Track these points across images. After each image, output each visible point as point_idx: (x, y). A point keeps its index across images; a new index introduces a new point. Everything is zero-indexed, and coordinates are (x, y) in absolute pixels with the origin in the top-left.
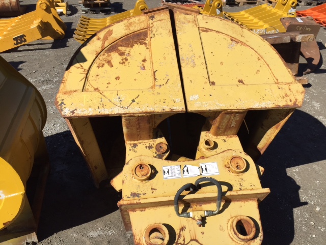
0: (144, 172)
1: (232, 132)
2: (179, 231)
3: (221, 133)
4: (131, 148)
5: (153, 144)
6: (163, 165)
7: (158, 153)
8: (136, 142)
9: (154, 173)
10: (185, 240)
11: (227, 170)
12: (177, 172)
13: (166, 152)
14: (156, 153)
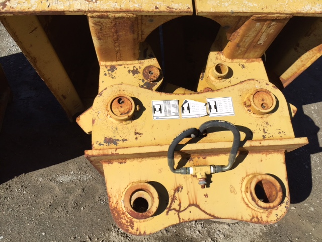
0: (125, 108)
1: (256, 54)
2: (173, 192)
3: (240, 54)
4: (107, 72)
5: (140, 67)
6: (153, 99)
7: (146, 81)
8: (114, 63)
9: (139, 110)
10: (182, 205)
11: (246, 109)
12: (173, 110)
13: (158, 80)
14: (143, 81)
